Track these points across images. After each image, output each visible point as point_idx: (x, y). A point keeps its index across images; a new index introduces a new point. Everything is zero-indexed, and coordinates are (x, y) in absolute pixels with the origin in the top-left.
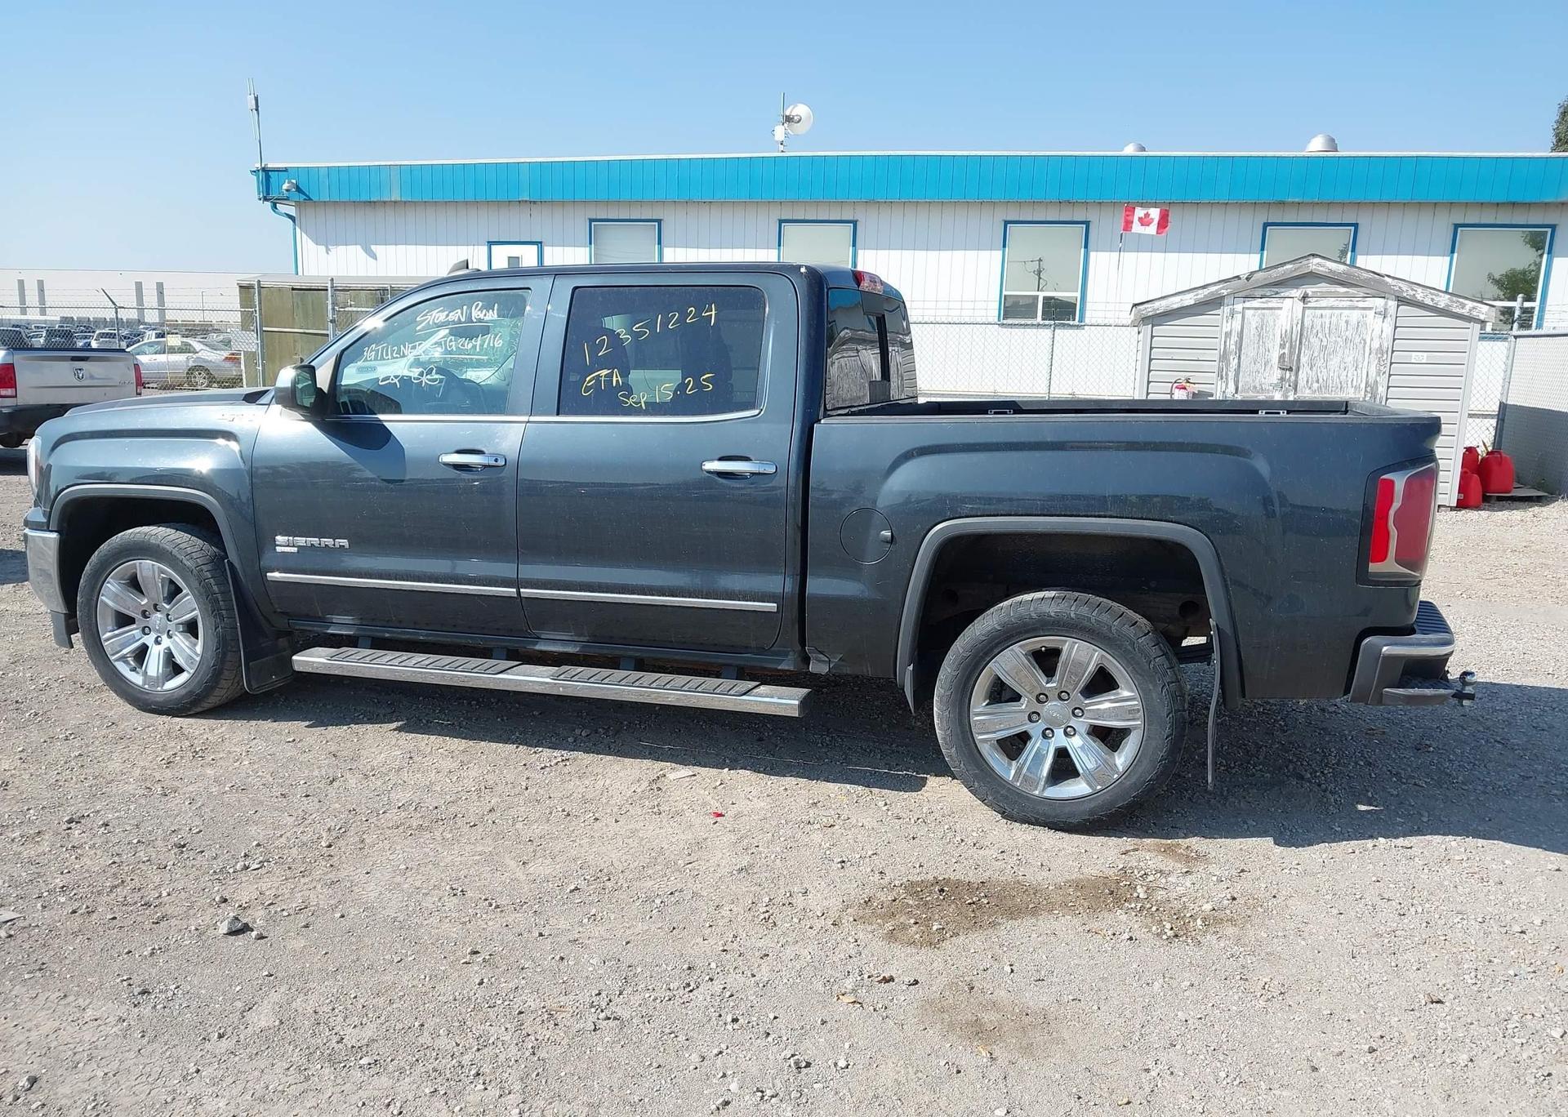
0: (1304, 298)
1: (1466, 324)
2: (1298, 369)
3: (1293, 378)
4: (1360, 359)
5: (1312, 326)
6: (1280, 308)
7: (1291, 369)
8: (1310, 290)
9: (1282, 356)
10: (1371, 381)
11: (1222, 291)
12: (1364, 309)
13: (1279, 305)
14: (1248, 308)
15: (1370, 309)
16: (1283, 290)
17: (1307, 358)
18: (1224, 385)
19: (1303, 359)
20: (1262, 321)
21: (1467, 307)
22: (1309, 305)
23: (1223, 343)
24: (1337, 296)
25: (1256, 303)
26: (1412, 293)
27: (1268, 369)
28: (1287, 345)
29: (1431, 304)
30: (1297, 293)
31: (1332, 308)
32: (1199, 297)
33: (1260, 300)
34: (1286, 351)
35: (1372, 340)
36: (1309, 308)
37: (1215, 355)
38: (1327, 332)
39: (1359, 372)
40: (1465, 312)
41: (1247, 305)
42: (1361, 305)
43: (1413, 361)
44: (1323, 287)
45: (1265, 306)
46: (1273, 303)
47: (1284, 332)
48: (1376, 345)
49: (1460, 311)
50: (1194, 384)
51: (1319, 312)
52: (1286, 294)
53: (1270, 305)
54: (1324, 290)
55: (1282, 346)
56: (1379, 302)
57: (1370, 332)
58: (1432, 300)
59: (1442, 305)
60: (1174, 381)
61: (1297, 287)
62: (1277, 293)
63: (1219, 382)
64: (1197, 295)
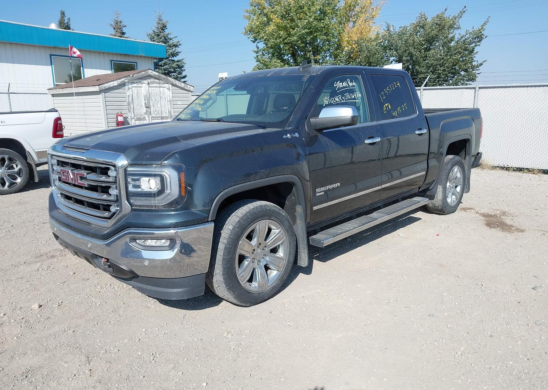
0: (148, 83)
1: (187, 92)
2: (150, 107)
3: (150, 110)
4: (165, 102)
5: (152, 93)
6: (142, 87)
7: (149, 108)
8: (149, 81)
9: (145, 103)
10: (169, 111)
11: (125, 80)
12: (164, 87)
13: (142, 86)
14: (133, 87)
15: (165, 87)
16: (142, 80)
17: (152, 104)
18: (130, 114)
19: (151, 104)
20: (138, 91)
21: (188, 87)
22: (150, 86)
23: (128, 99)
24: (156, 83)
25: (135, 85)
26: (175, 82)
27: (142, 108)
28: (146, 99)
29: (180, 86)
30: (146, 82)
31: (156, 87)
32: (119, 82)
33: (136, 84)
34: (146, 101)
35: (167, 97)
36: (150, 87)
37: (126, 103)
38: (156, 95)
39: (166, 107)
40: (188, 89)
41: (133, 85)
42: (163, 86)
43: (178, 104)
44: (152, 80)
45: (137, 86)
46: (140, 85)
47: (144, 95)
48: (169, 99)
49: (186, 88)
50: (123, 114)
51: (152, 88)
52: (143, 82)
53: (139, 86)
54: (153, 81)
55: (145, 100)
56: (167, 85)
57: (166, 95)
58: (180, 85)
59: (182, 86)
60: (116, 113)
61: (145, 80)
62: (140, 82)
63: (129, 113)
64: (118, 82)
